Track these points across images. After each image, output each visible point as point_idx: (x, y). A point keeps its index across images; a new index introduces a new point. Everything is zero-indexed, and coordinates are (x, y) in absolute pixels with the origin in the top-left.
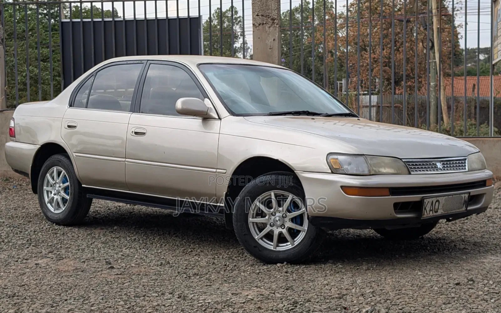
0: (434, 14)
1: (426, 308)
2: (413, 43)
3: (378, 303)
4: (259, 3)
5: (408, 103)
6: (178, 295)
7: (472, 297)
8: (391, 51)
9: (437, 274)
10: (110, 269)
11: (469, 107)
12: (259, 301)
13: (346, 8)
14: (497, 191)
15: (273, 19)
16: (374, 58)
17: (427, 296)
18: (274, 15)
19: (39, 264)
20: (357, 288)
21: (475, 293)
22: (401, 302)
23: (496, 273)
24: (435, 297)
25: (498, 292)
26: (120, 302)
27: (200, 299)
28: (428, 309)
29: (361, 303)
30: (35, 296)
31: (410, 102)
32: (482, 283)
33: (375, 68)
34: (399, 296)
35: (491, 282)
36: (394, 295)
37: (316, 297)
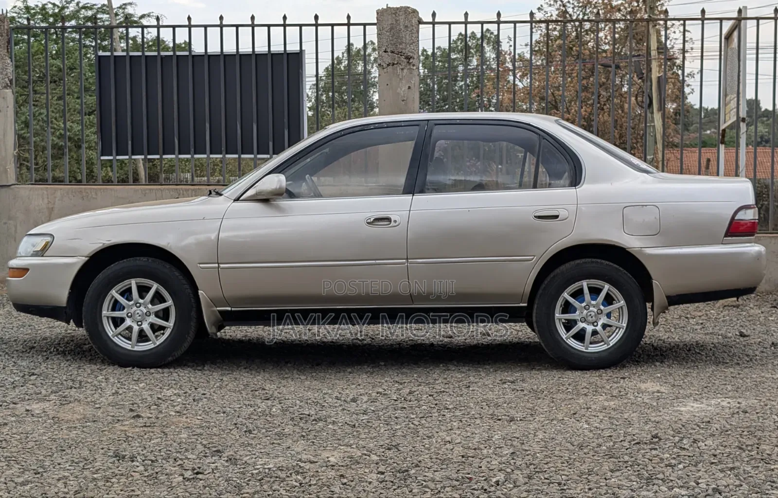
0: (653, 57)
1: (584, 476)
2: (623, 99)
3: (516, 468)
4: (388, 34)
6: (228, 457)
7: (653, 462)
8: (592, 109)
10: (136, 418)
12: (344, 466)
13: (529, 47)
14: (721, 309)
15: (408, 58)
17: (589, 460)
18: (409, 51)
19: (31, 411)
20: (490, 447)
21: (658, 455)
22: (549, 468)
23: (694, 426)
24: (600, 461)
26: (138, 467)
27: (258, 463)
28: (587, 478)
29: (492, 470)
30: (15, 457)
32: (671, 442)
34: (549, 459)
35: (685, 440)
36: (543, 457)
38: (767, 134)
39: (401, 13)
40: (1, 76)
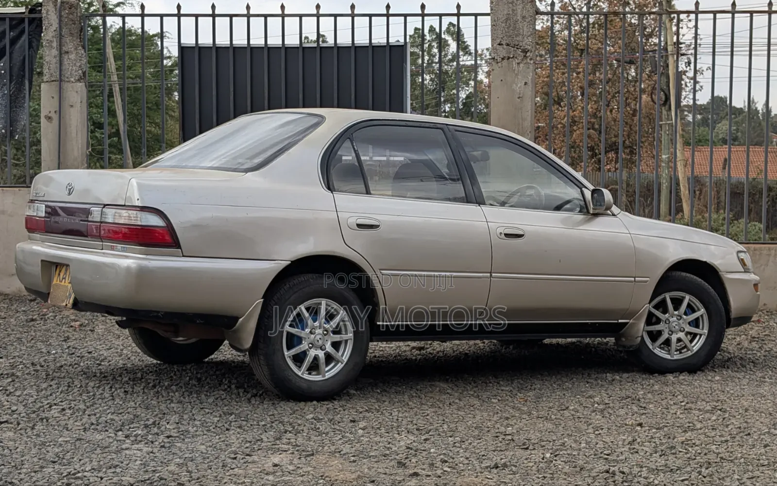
0: (670, 53)
4: (503, 25)
5: (628, 185)
15: (525, 51)
16: (574, 117)
18: (526, 44)
31: (631, 183)
33: (575, 131)
38: (735, 132)
39: (518, 3)
40: (74, 68)
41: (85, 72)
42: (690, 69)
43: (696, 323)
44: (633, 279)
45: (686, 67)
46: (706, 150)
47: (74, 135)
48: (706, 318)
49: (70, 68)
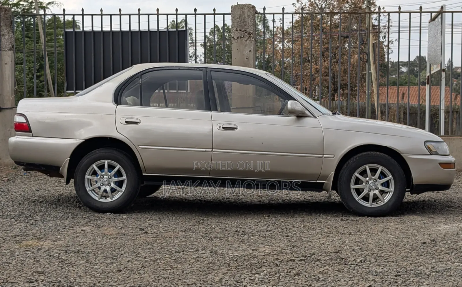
0: (370, 31)
1: (404, 258)
3: (367, 255)
4: (238, 20)
6: (210, 251)
7: (437, 252)
9: (406, 237)
10: (145, 233)
11: (399, 112)
12: (275, 255)
13: (291, 24)
15: (250, 34)
16: (317, 69)
17: (403, 251)
18: (250, 30)
19: (84, 230)
20: (347, 246)
21: (439, 249)
22: (384, 255)
23: (451, 236)
24: (409, 252)
25: (456, 248)
26: (165, 255)
27: (228, 253)
29: (355, 256)
30: (95, 252)
32: (442, 243)
34: (382, 251)
35: (449, 242)
36: (377, 251)
37: (318, 252)
39: (246, 8)
40: (7, 43)
41: (14, 45)
42: (386, 40)
43: (387, 184)
44: (322, 156)
45: (383, 39)
46: (395, 87)
47: (7, 79)
48: (392, 181)
49: (5, 43)
